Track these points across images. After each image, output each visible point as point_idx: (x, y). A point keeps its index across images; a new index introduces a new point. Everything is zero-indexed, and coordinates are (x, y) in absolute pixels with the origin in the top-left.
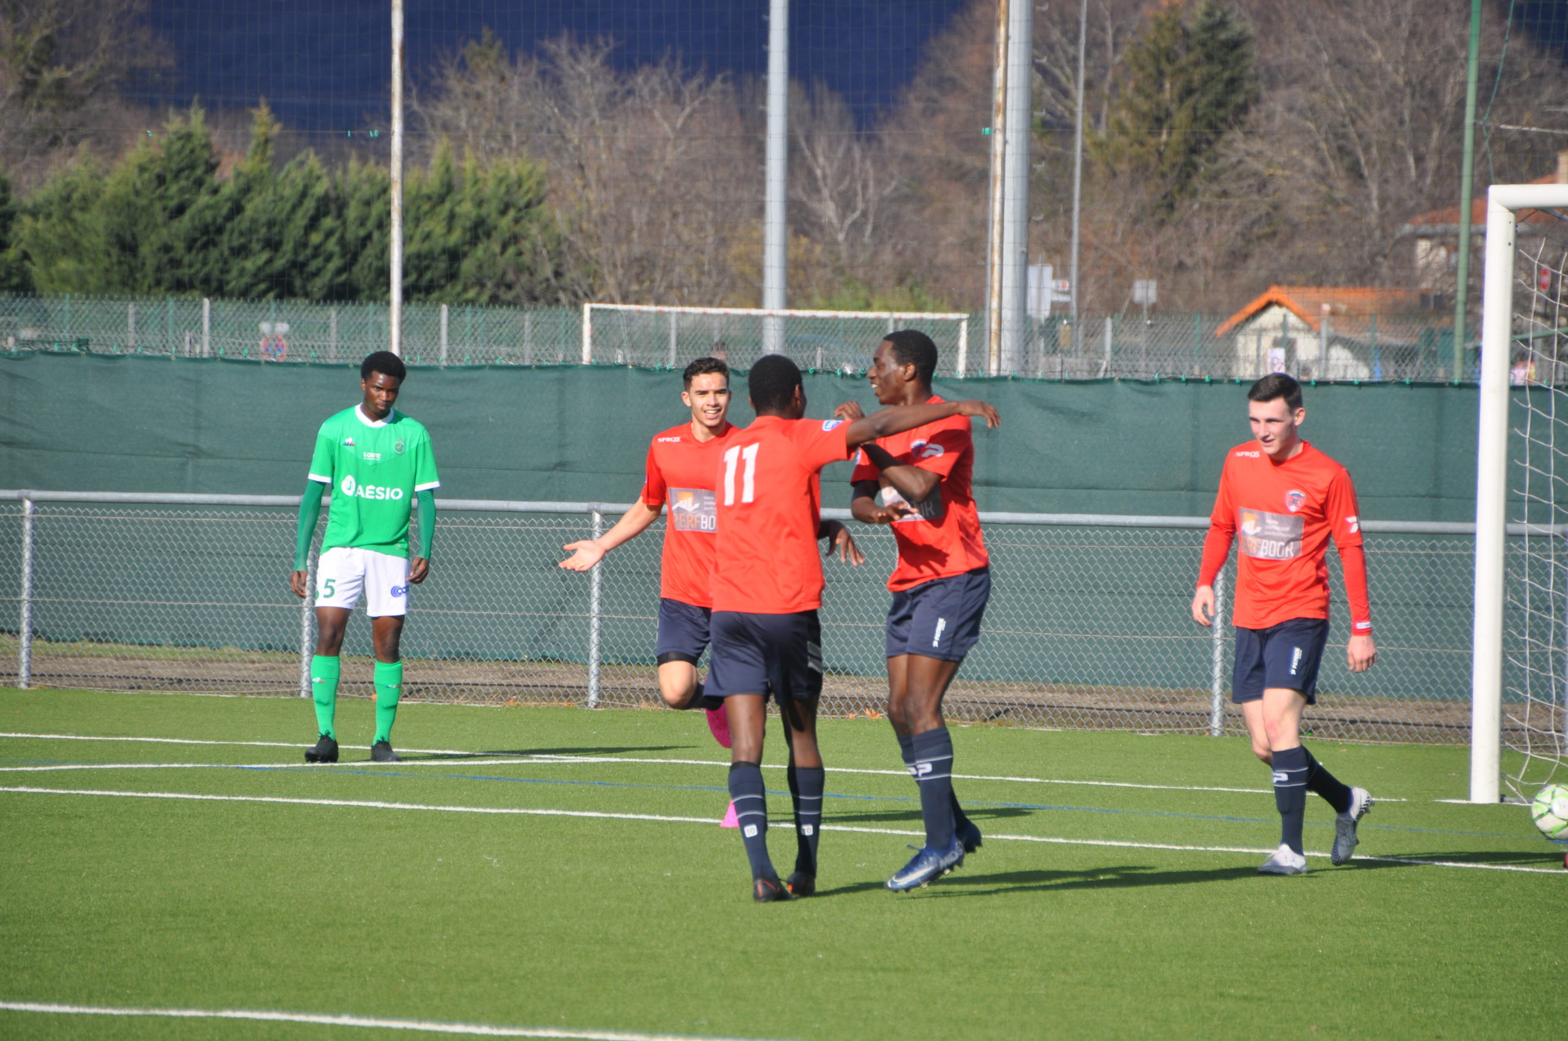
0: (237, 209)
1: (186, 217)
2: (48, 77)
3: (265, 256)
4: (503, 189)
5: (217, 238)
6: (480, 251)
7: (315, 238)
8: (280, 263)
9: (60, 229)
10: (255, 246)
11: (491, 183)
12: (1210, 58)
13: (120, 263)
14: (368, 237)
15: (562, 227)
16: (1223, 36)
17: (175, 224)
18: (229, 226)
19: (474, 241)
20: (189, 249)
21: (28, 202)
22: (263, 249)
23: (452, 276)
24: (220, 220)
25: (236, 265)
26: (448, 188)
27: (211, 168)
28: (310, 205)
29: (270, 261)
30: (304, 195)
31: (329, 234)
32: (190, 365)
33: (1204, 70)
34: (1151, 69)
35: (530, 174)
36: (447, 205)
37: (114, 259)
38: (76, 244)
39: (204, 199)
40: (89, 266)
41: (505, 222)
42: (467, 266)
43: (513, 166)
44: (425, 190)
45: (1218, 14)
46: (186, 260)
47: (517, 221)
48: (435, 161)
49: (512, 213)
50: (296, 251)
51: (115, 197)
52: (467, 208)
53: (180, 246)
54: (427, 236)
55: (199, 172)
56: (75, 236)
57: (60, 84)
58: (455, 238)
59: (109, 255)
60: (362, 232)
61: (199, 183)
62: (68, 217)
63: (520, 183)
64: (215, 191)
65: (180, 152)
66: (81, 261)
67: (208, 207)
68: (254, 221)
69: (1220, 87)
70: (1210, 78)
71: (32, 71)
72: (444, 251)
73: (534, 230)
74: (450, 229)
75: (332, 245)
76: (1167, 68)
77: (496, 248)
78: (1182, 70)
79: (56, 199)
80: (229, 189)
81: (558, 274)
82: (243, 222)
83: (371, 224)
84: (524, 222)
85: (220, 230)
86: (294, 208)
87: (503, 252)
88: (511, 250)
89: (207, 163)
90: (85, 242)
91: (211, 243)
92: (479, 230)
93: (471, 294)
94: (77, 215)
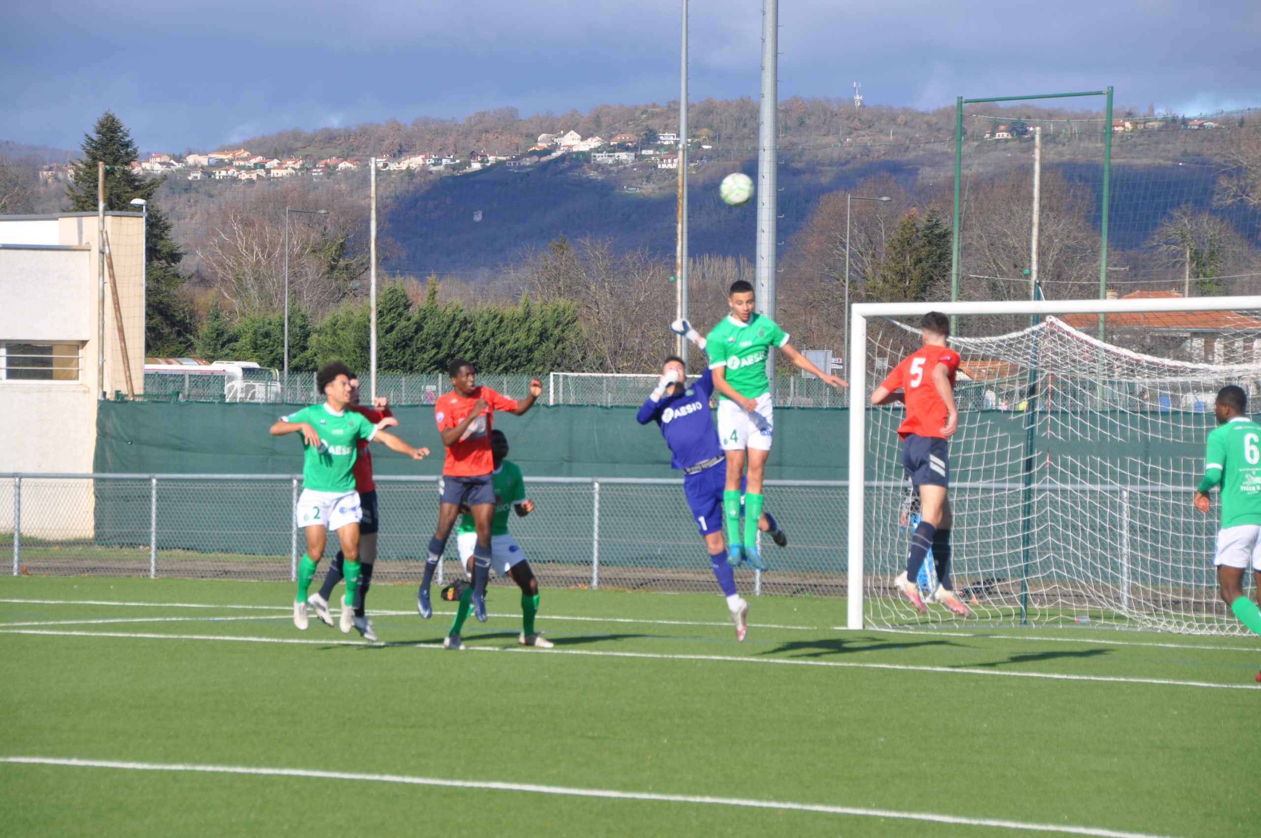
0: (419, 328)
1: (394, 332)
2: (342, 263)
3: (434, 351)
4: (556, 315)
5: (410, 343)
6: (543, 347)
7: (459, 341)
8: (441, 355)
9: (330, 340)
10: (429, 347)
11: (550, 313)
12: (930, 242)
13: (361, 356)
14: (487, 341)
15: (585, 334)
16: (937, 232)
17: (388, 336)
18: (416, 337)
19: (540, 343)
20: (395, 348)
21: (318, 327)
22: (433, 348)
23: (530, 361)
24: (411, 334)
25: (420, 356)
26: (528, 315)
27: (407, 306)
28: (456, 324)
29: (437, 353)
30: (453, 320)
31: (466, 340)
32: (270, 407)
33: (927, 248)
34: (899, 249)
35: (569, 306)
36: (528, 324)
37: (358, 355)
38: (340, 347)
39: (403, 323)
40: (346, 358)
41: (557, 332)
42: (537, 355)
43: (562, 302)
44: (516, 316)
45: (934, 220)
46: (394, 354)
47: (563, 331)
48: (522, 301)
49: (560, 327)
50: (450, 348)
51: (358, 323)
52: (537, 325)
53: (390, 347)
54: (517, 340)
55: (400, 309)
56: (338, 343)
57: (347, 267)
58: (531, 341)
59: (355, 352)
60: (484, 338)
61: (400, 315)
62: (334, 333)
63: (564, 311)
64: (409, 319)
65: (390, 300)
66: (341, 356)
67: (406, 327)
68: (428, 334)
69: (935, 258)
70: (930, 253)
71: (334, 260)
72: (526, 347)
73: (572, 335)
74: (528, 336)
75: (468, 346)
76: (906, 247)
77: (552, 346)
78: (916, 249)
79: (329, 324)
80: (416, 317)
81: (583, 358)
82: (422, 335)
83: (488, 334)
84: (566, 332)
85: (411, 339)
86: (449, 326)
87: (555, 348)
88: (560, 346)
89: (405, 305)
90: (343, 346)
91: (407, 345)
92: (543, 335)
93: (540, 369)
94: (339, 332)
